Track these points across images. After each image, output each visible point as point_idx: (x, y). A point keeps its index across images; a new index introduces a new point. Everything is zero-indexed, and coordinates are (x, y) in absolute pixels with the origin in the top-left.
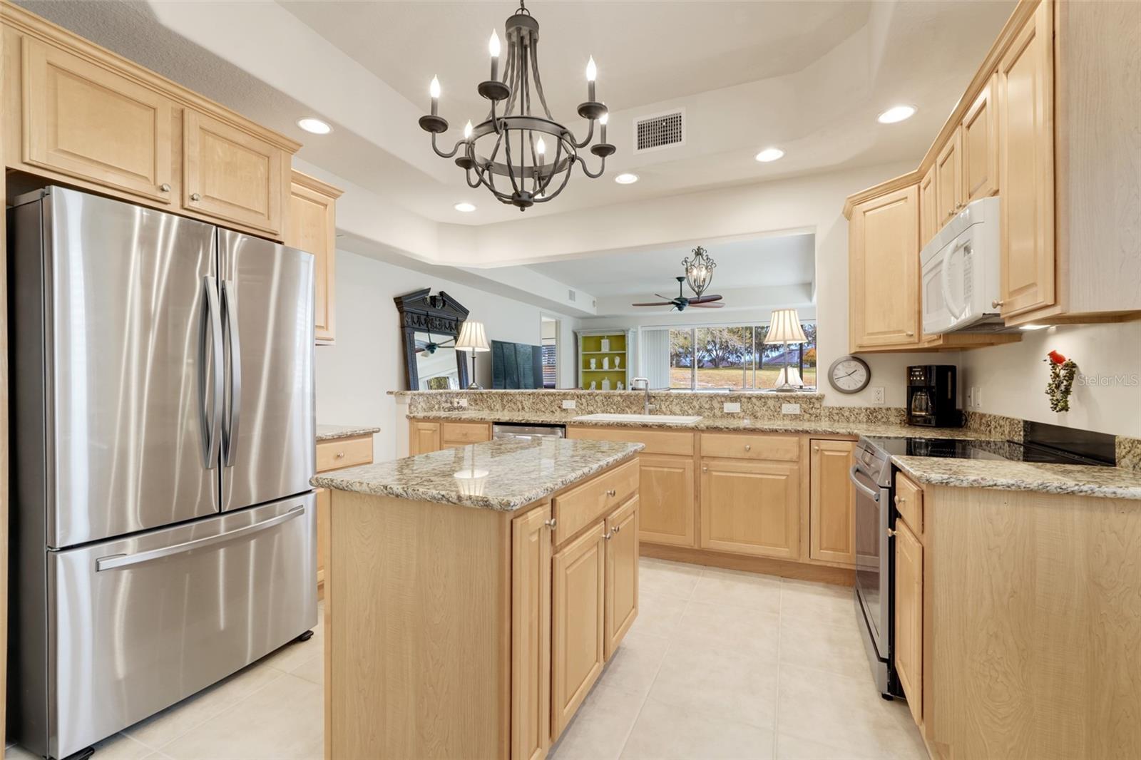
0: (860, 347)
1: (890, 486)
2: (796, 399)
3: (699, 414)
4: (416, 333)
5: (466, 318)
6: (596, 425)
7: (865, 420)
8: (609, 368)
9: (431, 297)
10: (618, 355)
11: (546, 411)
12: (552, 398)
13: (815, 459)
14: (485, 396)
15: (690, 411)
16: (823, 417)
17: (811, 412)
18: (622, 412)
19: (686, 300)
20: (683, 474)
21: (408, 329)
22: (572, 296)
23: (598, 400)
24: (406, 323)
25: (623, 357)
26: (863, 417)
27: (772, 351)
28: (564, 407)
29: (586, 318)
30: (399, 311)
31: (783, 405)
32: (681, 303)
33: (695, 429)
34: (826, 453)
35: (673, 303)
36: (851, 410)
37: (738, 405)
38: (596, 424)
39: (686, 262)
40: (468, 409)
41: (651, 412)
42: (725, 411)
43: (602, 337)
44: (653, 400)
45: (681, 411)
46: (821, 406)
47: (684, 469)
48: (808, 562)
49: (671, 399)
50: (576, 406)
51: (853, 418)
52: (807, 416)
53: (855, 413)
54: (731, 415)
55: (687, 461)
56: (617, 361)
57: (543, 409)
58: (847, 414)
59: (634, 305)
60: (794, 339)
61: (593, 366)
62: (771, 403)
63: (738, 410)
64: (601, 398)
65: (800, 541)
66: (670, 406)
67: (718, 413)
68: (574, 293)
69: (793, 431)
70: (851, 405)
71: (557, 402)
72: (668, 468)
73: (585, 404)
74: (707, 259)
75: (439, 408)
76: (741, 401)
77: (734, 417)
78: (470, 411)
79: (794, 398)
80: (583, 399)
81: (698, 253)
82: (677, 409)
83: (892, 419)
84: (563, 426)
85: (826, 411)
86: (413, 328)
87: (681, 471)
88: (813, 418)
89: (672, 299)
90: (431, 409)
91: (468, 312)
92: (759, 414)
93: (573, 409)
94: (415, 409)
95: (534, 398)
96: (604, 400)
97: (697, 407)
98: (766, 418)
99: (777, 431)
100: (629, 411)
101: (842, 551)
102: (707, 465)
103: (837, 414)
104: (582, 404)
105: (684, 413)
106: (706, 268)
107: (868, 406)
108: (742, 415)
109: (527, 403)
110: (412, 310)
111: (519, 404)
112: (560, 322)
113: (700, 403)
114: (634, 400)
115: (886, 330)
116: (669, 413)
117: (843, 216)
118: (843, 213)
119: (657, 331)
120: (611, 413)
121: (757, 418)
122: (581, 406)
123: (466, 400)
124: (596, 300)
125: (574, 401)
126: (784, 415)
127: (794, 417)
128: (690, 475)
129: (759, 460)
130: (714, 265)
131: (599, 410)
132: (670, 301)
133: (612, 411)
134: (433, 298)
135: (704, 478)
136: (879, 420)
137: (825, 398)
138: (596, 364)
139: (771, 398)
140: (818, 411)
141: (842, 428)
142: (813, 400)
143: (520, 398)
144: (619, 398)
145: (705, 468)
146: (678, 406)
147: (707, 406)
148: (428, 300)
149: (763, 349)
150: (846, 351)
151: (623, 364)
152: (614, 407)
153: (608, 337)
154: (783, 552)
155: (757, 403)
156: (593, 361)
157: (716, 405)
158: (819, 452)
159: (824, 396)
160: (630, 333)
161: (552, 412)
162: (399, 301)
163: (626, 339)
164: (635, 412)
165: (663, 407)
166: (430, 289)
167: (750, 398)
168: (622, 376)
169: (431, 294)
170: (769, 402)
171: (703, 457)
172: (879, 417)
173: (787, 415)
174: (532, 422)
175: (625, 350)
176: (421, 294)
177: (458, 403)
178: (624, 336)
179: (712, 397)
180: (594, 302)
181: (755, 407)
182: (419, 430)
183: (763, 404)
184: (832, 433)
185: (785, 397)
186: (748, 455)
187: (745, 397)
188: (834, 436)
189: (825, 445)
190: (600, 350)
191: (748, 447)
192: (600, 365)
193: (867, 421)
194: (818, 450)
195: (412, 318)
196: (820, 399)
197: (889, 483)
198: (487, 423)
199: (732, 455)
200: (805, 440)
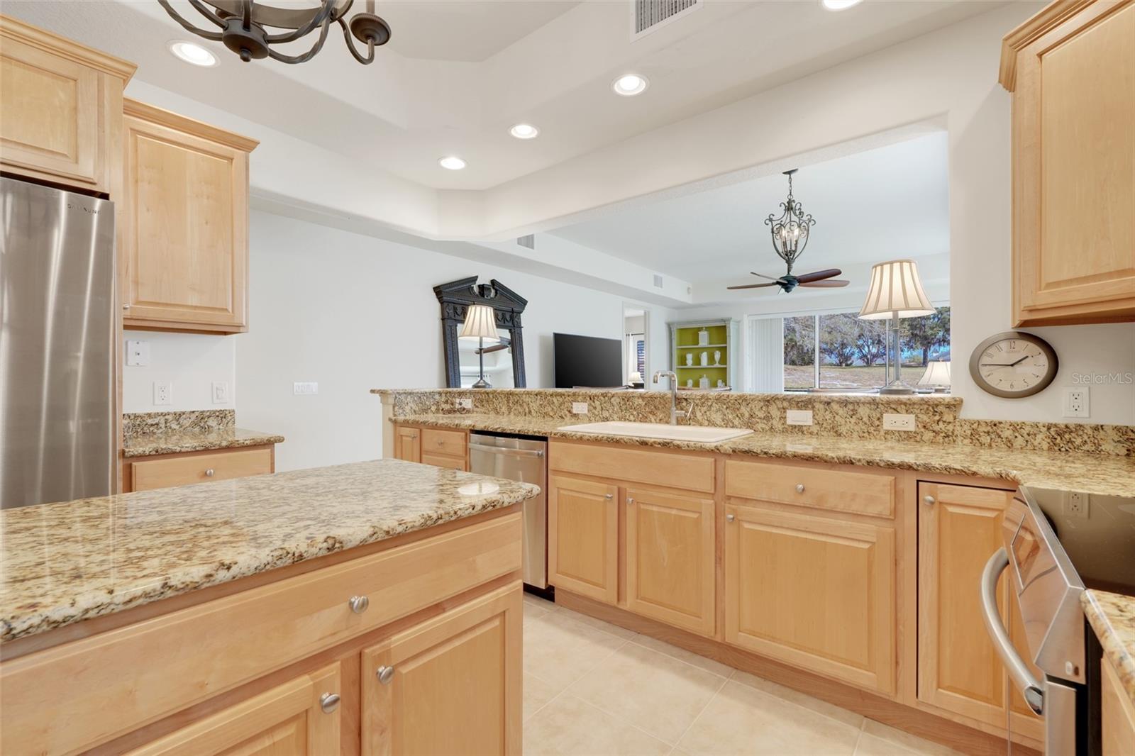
0: (1031, 311)
1: (1081, 679)
2: (909, 407)
3: (749, 425)
4: (459, 325)
5: (524, 309)
6: (581, 440)
7: (1045, 446)
8: (708, 365)
9: (479, 286)
10: (719, 349)
11: (555, 416)
12: (561, 400)
13: (928, 518)
14: (491, 396)
15: (736, 421)
16: (960, 438)
17: (936, 428)
18: (644, 419)
19: (795, 278)
20: (697, 522)
21: (449, 321)
22: (658, 281)
23: (615, 403)
24: (446, 314)
25: (724, 350)
26: (1041, 440)
27: (940, 345)
28: (574, 412)
29: (682, 307)
30: (440, 301)
31: (885, 415)
32: (787, 283)
33: (715, 452)
34: (951, 509)
35: (778, 283)
36: (1016, 427)
37: (809, 413)
38: (581, 438)
39: (771, 220)
40: (473, 411)
41: (680, 422)
42: (789, 422)
43: (700, 329)
44: (684, 404)
45: (723, 421)
46: (955, 418)
47: (700, 513)
48: (914, 706)
49: (709, 404)
50: (589, 411)
51: (1019, 442)
52: (928, 435)
53: (1025, 432)
54: (799, 429)
55: (703, 501)
56: (717, 355)
57: (551, 414)
58: (1007, 433)
59: (729, 288)
60: (907, 308)
61: (690, 362)
62: (864, 411)
63: (810, 422)
64: (618, 400)
65: (897, 663)
66: (708, 413)
67: (777, 424)
68: (661, 278)
69: (882, 464)
70: (1017, 418)
71: (566, 405)
72: (677, 509)
73: (599, 408)
74: (800, 213)
75: (437, 410)
76: (813, 407)
77: (803, 432)
78: (475, 414)
79: (905, 404)
80: (596, 402)
81: (789, 208)
82: (717, 417)
83: (1107, 447)
84: (544, 439)
85: (966, 427)
86: (455, 320)
87: (695, 516)
88: (940, 439)
89: (777, 277)
90: (426, 410)
91: (527, 302)
92: (843, 429)
93: (585, 415)
94: (401, 411)
95: (541, 400)
96: (622, 403)
97: (747, 415)
98: (855, 435)
99: (852, 463)
100: (653, 420)
101: (986, 700)
102: (734, 511)
103: (988, 433)
104: (595, 408)
105: (728, 424)
106: (799, 226)
107: (1053, 421)
108: (815, 429)
109: (534, 405)
110: (455, 300)
111: (525, 406)
112: (649, 312)
113: (751, 409)
114: (660, 403)
115: (1091, 273)
116: (706, 423)
117: (1001, 86)
118: (1000, 82)
119: (767, 320)
120: (631, 421)
121: (840, 435)
122: (594, 411)
123: (470, 400)
124: (690, 286)
125: (587, 404)
126: (887, 432)
127: (904, 436)
128: (708, 524)
129: (821, 510)
130: (813, 222)
131: (615, 417)
132: (775, 281)
133: (632, 418)
134: (482, 287)
135: (729, 532)
136: (1078, 448)
137: (964, 403)
138: (693, 359)
139: (864, 403)
140: (950, 427)
141: (986, 463)
142: (941, 408)
143: (527, 399)
144: (640, 400)
145: (731, 516)
146: (719, 413)
147: (761, 414)
148: (476, 289)
149: (929, 343)
150: (1005, 323)
151: (724, 360)
152: (635, 413)
153: (707, 329)
154: (864, 678)
155: (841, 412)
156: (690, 357)
157: (775, 412)
158: (936, 505)
159: (962, 401)
160: (731, 322)
161: (562, 417)
162: (439, 291)
163: (727, 329)
164: (660, 420)
165: (698, 414)
166: (477, 277)
167: (829, 403)
168: (723, 373)
169: (479, 282)
170: (859, 411)
171: (729, 498)
172: (1078, 441)
173: (893, 432)
174: (509, 432)
175: (726, 343)
176: (465, 283)
177: (460, 404)
178: (725, 327)
179: (768, 401)
180: (689, 289)
181: (837, 418)
182: (402, 436)
183: (851, 413)
184: (962, 473)
185: (888, 403)
186: (803, 500)
187: (821, 402)
188: (966, 477)
189: (946, 493)
190: (698, 344)
191: (800, 486)
192: (697, 361)
193: (1050, 449)
194: (932, 503)
195: (455, 310)
196: (955, 405)
197: (1076, 671)
198: (462, 430)
199: (775, 498)
200: (908, 482)
